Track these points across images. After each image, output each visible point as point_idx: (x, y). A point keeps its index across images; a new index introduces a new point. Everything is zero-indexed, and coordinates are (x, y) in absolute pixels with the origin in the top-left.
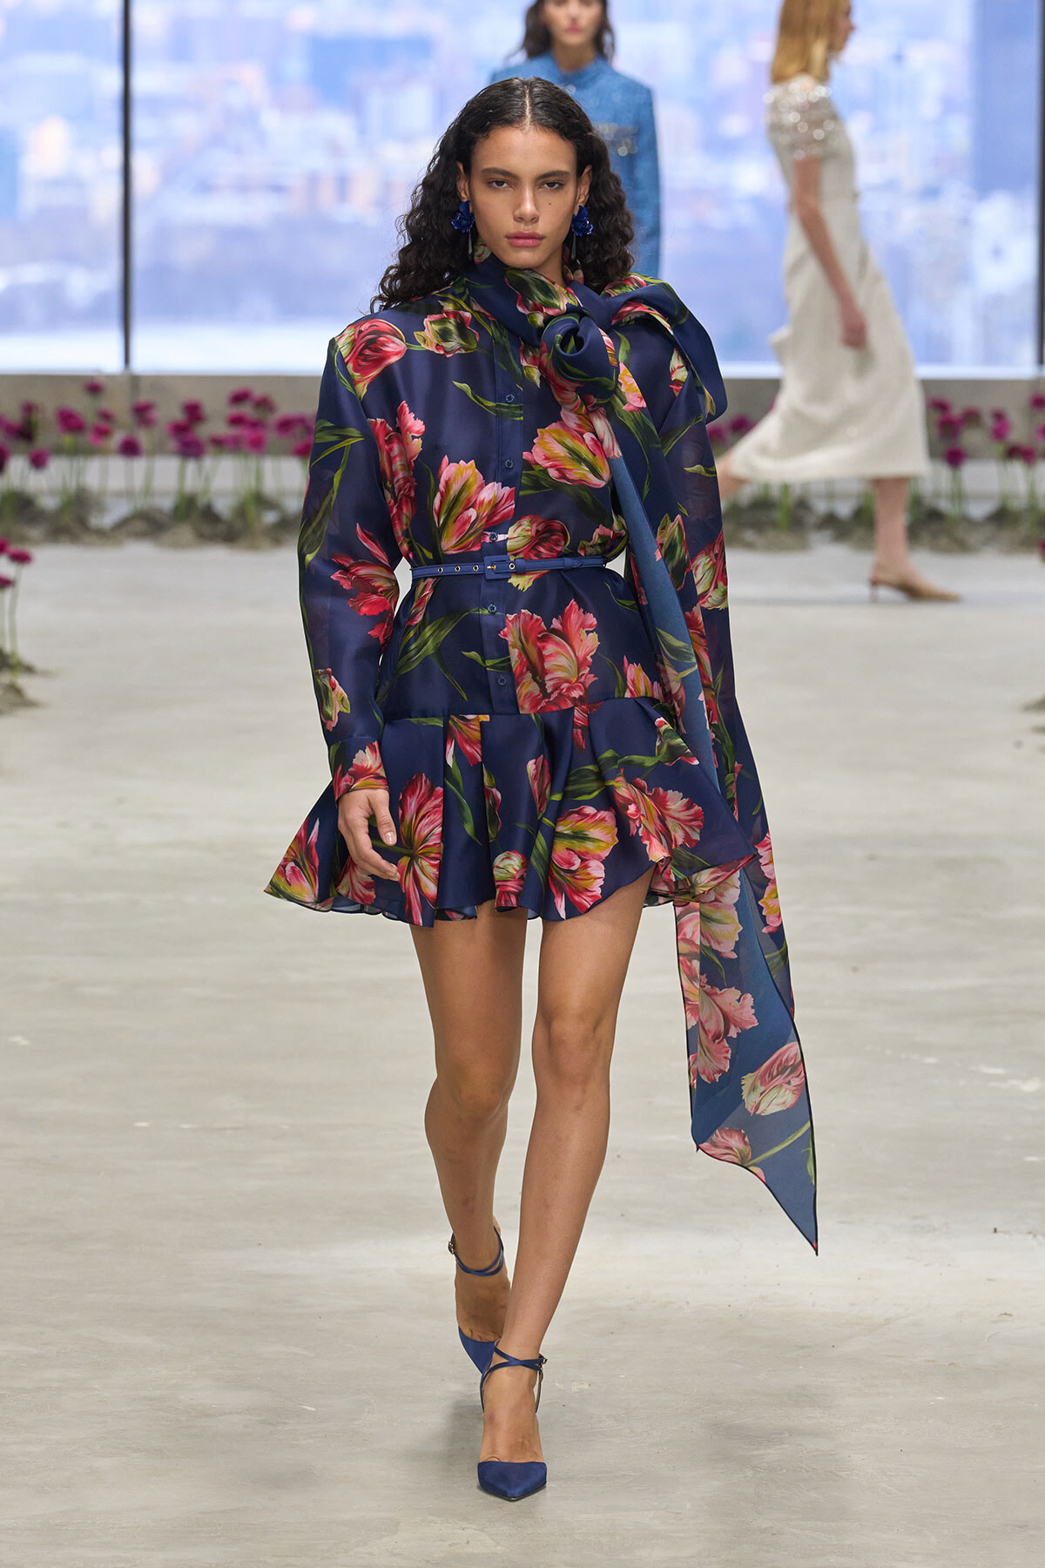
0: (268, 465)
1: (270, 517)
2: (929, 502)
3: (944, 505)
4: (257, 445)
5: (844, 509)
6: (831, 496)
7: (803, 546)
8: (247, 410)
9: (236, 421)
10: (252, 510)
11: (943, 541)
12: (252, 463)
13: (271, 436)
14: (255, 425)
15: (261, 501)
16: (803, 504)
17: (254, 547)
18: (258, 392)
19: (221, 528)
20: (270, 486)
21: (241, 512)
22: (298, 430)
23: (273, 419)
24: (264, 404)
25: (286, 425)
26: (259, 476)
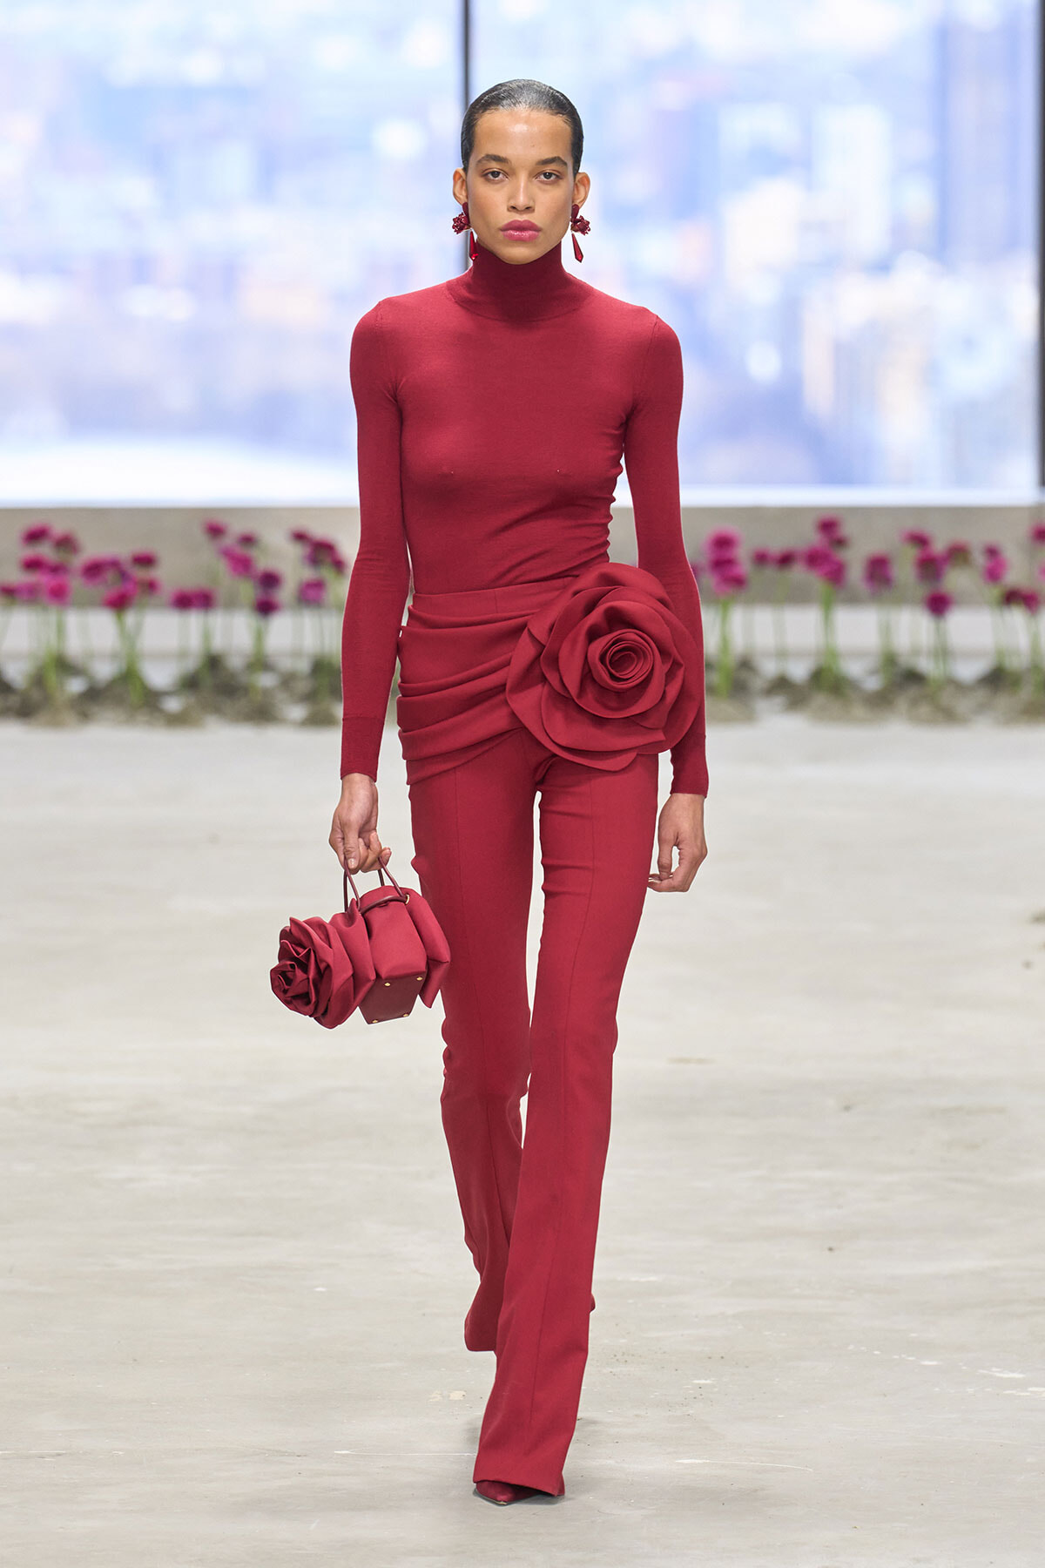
0: (74, 620)
1: (76, 686)
2: (905, 661)
3: (926, 665)
4: (59, 594)
5: (799, 671)
6: (782, 654)
7: (749, 717)
8: (45, 551)
9: (32, 565)
10: (52, 678)
11: (925, 710)
12: (52, 616)
13: (76, 583)
14: (56, 569)
15: (64, 666)
16: (746, 664)
17: (56, 723)
18: (59, 528)
19: (13, 700)
20: (74, 646)
21: (39, 680)
22: (110, 576)
23: (78, 561)
24: (66, 543)
25: (94, 570)
26: (61, 630)
